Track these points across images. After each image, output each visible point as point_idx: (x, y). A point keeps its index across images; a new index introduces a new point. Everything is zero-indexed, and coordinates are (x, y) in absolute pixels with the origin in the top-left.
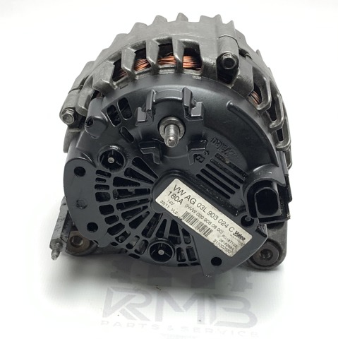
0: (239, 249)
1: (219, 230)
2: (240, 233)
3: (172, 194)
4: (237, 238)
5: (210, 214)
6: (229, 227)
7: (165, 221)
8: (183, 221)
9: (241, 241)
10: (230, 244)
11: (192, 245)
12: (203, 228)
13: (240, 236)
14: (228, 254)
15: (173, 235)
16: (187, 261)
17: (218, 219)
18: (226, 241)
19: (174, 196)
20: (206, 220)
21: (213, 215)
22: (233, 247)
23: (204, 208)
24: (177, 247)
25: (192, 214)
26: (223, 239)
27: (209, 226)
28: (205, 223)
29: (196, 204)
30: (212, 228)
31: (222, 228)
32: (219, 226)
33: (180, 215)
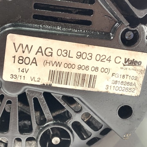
0: (141, 80)
1: (104, 70)
2: (131, 59)
3: (17, 59)
4: (131, 67)
5: (80, 56)
6: (112, 59)
7: (36, 100)
8: (54, 85)
9: (138, 68)
10: (128, 80)
11: (85, 110)
12: (84, 80)
13: (133, 63)
14: (133, 94)
15: (57, 113)
16: (94, 134)
17: (94, 57)
18: (121, 80)
19: (22, 60)
20: (80, 67)
21: (84, 56)
22: (133, 81)
23: (67, 54)
24: (70, 123)
25: (58, 69)
26: (115, 79)
27: (89, 73)
28: (81, 72)
29: (55, 54)
30: (94, 73)
31: (106, 65)
32: (100, 65)
33: (45, 80)
